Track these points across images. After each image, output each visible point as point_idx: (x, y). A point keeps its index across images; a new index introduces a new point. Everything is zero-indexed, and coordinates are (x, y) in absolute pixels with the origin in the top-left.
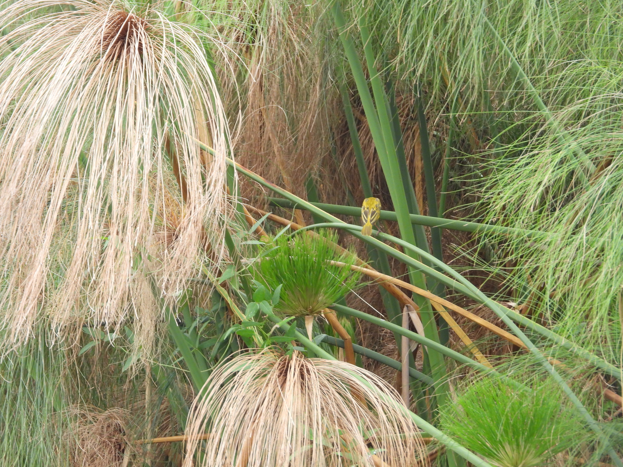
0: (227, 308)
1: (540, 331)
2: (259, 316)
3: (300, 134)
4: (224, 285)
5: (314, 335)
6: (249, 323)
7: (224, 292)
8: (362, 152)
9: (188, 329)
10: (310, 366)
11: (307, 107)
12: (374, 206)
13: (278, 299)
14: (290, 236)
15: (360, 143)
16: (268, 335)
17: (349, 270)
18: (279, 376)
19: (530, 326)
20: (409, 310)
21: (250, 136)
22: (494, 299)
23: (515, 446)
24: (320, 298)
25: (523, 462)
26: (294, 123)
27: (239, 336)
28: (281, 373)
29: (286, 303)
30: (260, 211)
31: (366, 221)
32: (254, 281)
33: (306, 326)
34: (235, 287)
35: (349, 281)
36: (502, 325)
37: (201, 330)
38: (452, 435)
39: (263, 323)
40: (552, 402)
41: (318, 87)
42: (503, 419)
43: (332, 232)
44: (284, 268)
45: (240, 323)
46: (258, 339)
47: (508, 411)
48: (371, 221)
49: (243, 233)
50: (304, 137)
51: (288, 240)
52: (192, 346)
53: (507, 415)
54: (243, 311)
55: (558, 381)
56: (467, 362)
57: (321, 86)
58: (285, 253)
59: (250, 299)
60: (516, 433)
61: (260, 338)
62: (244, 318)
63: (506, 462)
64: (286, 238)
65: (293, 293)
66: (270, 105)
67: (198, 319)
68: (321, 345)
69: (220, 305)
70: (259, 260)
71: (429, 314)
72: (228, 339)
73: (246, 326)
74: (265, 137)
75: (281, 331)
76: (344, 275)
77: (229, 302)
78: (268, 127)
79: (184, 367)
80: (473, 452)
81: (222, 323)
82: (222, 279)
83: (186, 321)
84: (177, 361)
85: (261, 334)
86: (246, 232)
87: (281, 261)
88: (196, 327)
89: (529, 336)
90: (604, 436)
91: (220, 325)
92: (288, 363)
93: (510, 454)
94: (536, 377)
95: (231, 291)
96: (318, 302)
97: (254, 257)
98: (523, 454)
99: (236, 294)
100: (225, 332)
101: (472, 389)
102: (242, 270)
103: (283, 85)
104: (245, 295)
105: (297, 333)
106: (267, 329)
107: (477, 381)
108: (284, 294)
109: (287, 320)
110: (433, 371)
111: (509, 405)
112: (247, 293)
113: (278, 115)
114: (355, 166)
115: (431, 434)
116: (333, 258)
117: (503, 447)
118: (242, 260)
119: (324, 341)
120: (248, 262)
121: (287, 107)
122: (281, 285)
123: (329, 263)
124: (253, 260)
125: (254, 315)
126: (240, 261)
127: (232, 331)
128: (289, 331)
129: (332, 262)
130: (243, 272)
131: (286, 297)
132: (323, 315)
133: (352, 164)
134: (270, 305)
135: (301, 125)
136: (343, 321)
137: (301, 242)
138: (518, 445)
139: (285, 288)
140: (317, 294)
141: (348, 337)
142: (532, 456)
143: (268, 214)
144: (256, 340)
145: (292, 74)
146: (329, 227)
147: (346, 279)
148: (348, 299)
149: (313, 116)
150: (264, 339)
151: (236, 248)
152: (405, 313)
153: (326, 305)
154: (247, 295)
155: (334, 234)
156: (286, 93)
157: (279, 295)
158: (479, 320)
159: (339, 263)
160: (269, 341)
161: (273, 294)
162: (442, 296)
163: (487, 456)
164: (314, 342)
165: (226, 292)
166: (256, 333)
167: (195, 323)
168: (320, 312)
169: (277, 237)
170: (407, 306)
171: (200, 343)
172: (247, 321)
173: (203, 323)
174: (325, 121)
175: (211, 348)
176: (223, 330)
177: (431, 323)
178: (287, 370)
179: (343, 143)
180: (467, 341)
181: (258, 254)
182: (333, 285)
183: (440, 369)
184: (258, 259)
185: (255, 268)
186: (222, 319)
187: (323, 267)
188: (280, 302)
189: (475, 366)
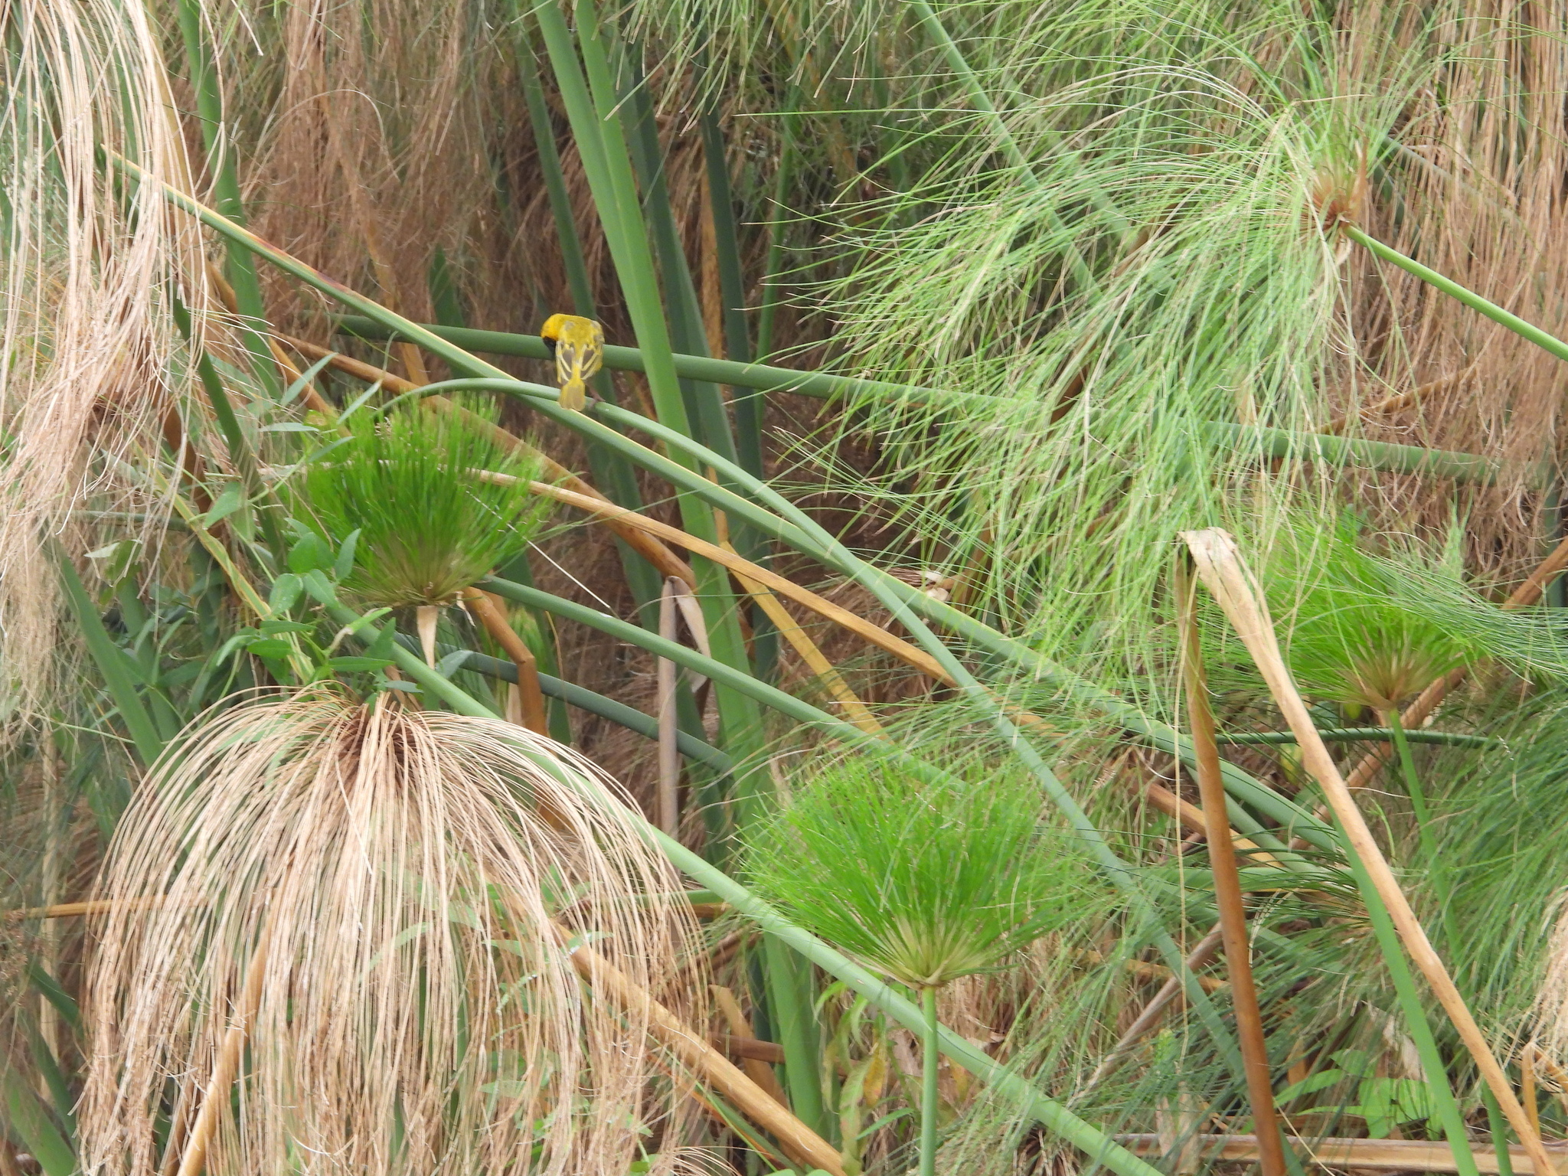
0: (225, 588)
1: (986, 642)
2: (304, 607)
3: (413, 159)
4: (218, 530)
5: (441, 653)
6: (279, 625)
7: (217, 549)
8: (568, 205)
9: (135, 637)
10: (418, 733)
11: (429, 92)
12: (590, 338)
13: (350, 566)
14: (380, 411)
15: (566, 179)
16: (327, 653)
17: (525, 495)
18: (342, 756)
19: (965, 630)
20: (676, 591)
21: (290, 166)
22: (880, 565)
23: (922, 927)
24: (454, 563)
25: (945, 962)
26: (397, 131)
27: (255, 656)
28: (348, 748)
29: (370, 574)
30: (313, 348)
31: (569, 375)
32: (290, 520)
33: (421, 630)
34: (246, 536)
35: (524, 521)
36: (898, 629)
37: (163, 642)
38: (770, 896)
39: (312, 625)
40: (1014, 816)
41: (455, 45)
42: (894, 858)
43: (482, 401)
44: (365, 487)
45: (258, 624)
46: (301, 663)
47: (906, 841)
48: (583, 373)
49: (264, 403)
50: (423, 168)
51: (376, 421)
52: (142, 680)
53: (903, 852)
54: (265, 593)
55: (1032, 764)
56: (813, 718)
57: (463, 40)
58: (368, 453)
59: (282, 567)
60: (926, 894)
61: (306, 661)
62: (266, 611)
63: (901, 964)
64: (371, 416)
65: (387, 550)
66: (339, 90)
67: (157, 615)
68: (457, 679)
69: (207, 582)
70: (304, 471)
71: (721, 601)
72: (229, 661)
73: (271, 633)
74: (329, 167)
75: (360, 642)
76: (512, 505)
77: (230, 573)
78: (336, 139)
79: (123, 730)
80: (825, 940)
81: (215, 625)
82: (212, 517)
83: (128, 618)
84: (105, 717)
85: (307, 649)
86: (273, 402)
87: (357, 471)
88: (150, 635)
89: (958, 654)
90: (1141, 900)
91: (211, 628)
92: (366, 723)
93: (912, 943)
94: (974, 757)
95: (235, 547)
96: (448, 571)
97: (289, 461)
98: (943, 944)
99: (247, 553)
100: (222, 643)
101: (818, 784)
102: (262, 495)
103: (370, 40)
104: (270, 554)
105: (397, 647)
106: (324, 637)
107: (833, 767)
108: (366, 551)
109: (373, 614)
110: (731, 741)
111: (908, 825)
112: (274, 549)
113: (357, 111)
114: (554, 236)
115: (720, 894)
116: (486, 466)
117: (894, 927)
118: (261, 471)
119: (466, 665)
120: (276, 474)
121: (381, 90)
122: (358, 531)
123: (477, 476)
124: (290, 469)
125: (291, 605)
126: (255, 472)
127: (237, 645)
128: (378, 643)
129: (485, 473)
130: (265, 500)
131: (370, 560)
132: (461, 604)
133: (546, 231)
134: (331, 579)
135: (414, 137)
136: (518, 617)
137: (408, 425)
138: (931, 925)
139: (367, 537)
140: (444, 553)
141: (527, 656)
142: (964, 949)
143: (331, 356)
144: (296, 667)
145: (392, 10)
146: (478, 390)
147: (519, 516)
148: (522, 566)
149: (445, 116)
150: (316, 663)
151: (247, 439)
152: (666, 598)
153: (470, 579)
154: (275, 553)
155: (488, 404)
156: (379, 58)
157: (351, 556)
158: (843, 616)
159: (499, 476)
160: (328, 668)
161: (337, 552)
162: (753, 557)
163: (858, 951)
164: (440, 671)
165: (222, 549)
166: (296, 649)
167: (151, 625)
168: (455, 596)
169: (347, 414)
170: (672, 582)
171: (162, 671)
172: (274, 619)
173: (171, 622)
174: (473, 128)
175: (189, 684)
176: (218, 640)
177: (726, 623)
178: (361, 741)
179: (525, 178)
180: (820, 664)
181: (301, 455)
182: (484, 532)
183: (748, 735)
184: (300, 467)
185: (293, 492)
186: (216, 613)
187: (461, 486)
188: (354, 571)
189: (831, 728)
